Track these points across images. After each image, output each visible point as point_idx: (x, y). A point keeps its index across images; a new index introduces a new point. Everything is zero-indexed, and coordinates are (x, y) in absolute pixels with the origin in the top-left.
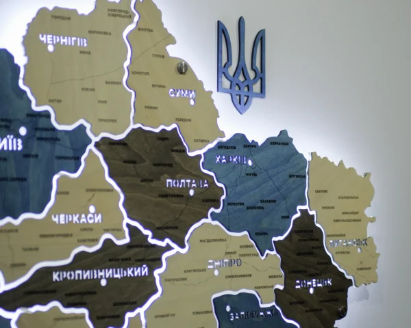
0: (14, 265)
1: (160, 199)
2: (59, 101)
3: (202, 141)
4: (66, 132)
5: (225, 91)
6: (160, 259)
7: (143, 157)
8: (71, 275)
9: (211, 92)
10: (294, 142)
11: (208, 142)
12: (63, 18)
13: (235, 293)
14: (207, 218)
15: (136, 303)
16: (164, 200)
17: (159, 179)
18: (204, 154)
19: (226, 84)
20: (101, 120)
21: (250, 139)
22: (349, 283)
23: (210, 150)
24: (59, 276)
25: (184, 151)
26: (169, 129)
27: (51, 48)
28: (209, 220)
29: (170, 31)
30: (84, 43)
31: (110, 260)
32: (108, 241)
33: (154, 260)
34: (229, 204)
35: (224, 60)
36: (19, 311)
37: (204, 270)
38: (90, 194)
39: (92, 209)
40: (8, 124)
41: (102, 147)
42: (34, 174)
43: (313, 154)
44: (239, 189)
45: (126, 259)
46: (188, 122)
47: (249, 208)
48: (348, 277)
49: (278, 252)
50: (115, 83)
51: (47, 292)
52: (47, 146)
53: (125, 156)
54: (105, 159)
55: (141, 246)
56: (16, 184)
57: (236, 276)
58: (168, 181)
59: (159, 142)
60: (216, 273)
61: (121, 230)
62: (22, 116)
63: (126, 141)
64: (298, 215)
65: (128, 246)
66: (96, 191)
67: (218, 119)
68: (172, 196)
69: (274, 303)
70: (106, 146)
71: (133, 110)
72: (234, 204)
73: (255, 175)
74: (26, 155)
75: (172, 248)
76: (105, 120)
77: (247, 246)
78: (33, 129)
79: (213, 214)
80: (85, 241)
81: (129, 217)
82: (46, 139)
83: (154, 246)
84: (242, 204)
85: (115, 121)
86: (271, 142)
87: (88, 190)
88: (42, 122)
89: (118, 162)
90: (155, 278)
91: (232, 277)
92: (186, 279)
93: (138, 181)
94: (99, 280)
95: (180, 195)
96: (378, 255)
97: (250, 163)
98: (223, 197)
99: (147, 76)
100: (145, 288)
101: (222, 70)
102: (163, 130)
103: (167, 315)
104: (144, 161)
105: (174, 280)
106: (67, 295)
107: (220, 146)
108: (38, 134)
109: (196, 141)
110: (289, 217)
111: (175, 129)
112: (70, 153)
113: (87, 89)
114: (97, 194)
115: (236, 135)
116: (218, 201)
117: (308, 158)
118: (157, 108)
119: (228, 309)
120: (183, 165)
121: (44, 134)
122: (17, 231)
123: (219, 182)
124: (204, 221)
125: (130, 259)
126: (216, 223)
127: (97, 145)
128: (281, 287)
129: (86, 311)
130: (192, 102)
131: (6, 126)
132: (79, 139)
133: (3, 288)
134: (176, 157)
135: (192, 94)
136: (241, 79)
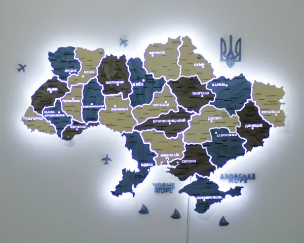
0: (141, 118)
1: (190, 98)
2: (155, 71)
3: (207, 79)
4: (157, 80)
5: (224, 61)
6: (190, 117)
8: (159, 121)
9: (211, 63)
11: (209, 80)
12: (157, 46)
13: (219, 128)
15: (181, 130)
16: (192, 99)
17: (190, 92)
18: (208, 83)
19: (224, 58)
21: (227, 78)
22: (271, 126)
23: (210, 82)
24: (155, 121)
25: (199, 83)
26: (194, 76)
27: (153, 56)
28: (209, 105)
29: (195, 45)
30: (163, 53)
31: (172, 117)
32: (171, 112)
33: (188, 117)
36: (143, 131)
37: (207, 121)
39: (166, 102)
42: (147, 92)
43: (255, 81)
44: (221, 94)
45: (177, 117)
46: (201, 74)
47: (225, 100)
48: (270, 124)
49: (238, 115)
50: (174, 64)
51: (151, 126)
52: (151, 84)
53: (177, 85)
54: (171, 87)
55: (183, 113)
56: (141, 95)
57: (220, 123)
58: (193, 93)
59: (190, 81)
60: (212, 121)
61: (176, 108)
62: (143, 76)
63: (178, 81)
64: (248, 102)
65: (178, 113)
66: (167, 97)
67: (213, 72)
68: (195, 97)
69: (236, 132)
70: (171, 83)
71: (181, 72)
72: (220, 99)
73: (228, 89)
74: (144, 87)
75: (194, 114)
76: (170, 75)
77: (225, 113)
78: (147, 80)
79: (211, 103)
80: (163, 111)
81: (179, 104)
83: (188, 113)
84: (223, 99)
85: (174, 75)
86: (236, 78)
87: (165, 97)
88: (149, 78)
89: (175, 88)
90: (188, 123)
91: (218, 123)
92: (199, 123)
93: (182, 93)
94: (168, 123)
95: (198, 97)
96: (286, 116)
97: (226, 85)
98: (216, 97)
99: (186, 61)
100: (185, 125)
102: (192, 77)
103: (192, 134)
104: (184, 87)
105: (195, 123)
106: (158, 127)
107: (214, 81)
108: (148, 81)
109: (205, 79)
110: (243, 103)
111: (196, 76)
112: (159, 86)
113: (165, 67)
115: (221, 77)
116: (213, 98)
117: (252, 83)
118: (189, 70)
119: (216, 133)
120: (199, 87)
121: (150, 81)
122: (142, 109)
123: (213, 92)
124: (207, 105)
125: (179, 117)
126: (212, 105)
127: (168, 83)
128: (239, 127)
129: (164, 132)
130: (203, 67)
131: (138, 79)
132: (162, 82)
133: (138, 124)
134: (196, 85)
135: (203, 64)
136: (231, 56)
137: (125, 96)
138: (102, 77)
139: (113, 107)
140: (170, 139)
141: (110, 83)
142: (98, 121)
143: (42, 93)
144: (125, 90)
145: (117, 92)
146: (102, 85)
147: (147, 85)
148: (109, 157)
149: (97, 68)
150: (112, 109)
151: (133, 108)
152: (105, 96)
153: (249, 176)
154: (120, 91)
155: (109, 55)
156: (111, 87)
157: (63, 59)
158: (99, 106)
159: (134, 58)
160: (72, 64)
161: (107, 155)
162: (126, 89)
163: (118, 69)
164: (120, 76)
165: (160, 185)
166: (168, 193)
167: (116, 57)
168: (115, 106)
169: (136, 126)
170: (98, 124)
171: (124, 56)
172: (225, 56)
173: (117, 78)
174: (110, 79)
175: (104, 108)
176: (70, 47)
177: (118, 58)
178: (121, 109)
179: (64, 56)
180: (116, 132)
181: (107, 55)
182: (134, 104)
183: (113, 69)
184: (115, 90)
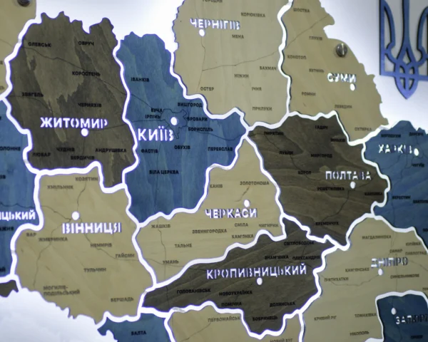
0: (166, 262)
1: (319, 193)
2: (211, 89)
3: (364, 129)
4: (219, 121)
5: (388, 74)
6: (319, 257)
7: (301, 147)
8: (225, 274)
9: (373, 76)
11: (370, 130)
12: (214, 1)
13: (401, 295)
14: (369, 212)
15: (294, 303)
16: (324, 193)
17: (317, 171)
18: (366, 143)
19: (389, 66)
20: (255, 108)
21: (416, 127)
23: (372, 139)
24: (213, 274)
25: (344, 140)
26: (328, 116)
28: (372, 215)
29: (328, 11)
30: (236, 26)
31: (266, 258)
32: (263, 237)
33: (312, 258)
34: (394, 197)
35: (387, 41)
36: (172, 311)
37: (367, 269)
38: (245, 187)
39: (247, 203)
40: (159, 114)
41: (257, 137)
42: (186, 163)
44: (404, 180)
45: (284, 257)
46: (348, 109)
47: (415, 202)
50: (269, 68)
51: (200, 291)
52: (199, 136)
53: (282, 146)
54: (259, 149)
55: (300, 243)
56: (168, 175)
57: (402, 276)
58: (327, 172)
59: (317, 130)
60: (380, 272)
61: (277, 225)
62: (173, 105)
63: (282, 130)
65: (285, 243)
66: (251, 183)
67: (381, 105)
68: (332, 189)
70: (261, 135)
71: (289, 97)
72: (400, 198)
73: (422, 165)
74: (178, 146)
75: (332, 246)
76: (259, 108)
77: (414, 244)
78: (184, 119)
79: (376, 208)
80: (239, 237)
81: (286, 212)
82: (198, 129)
83: (313, 242)
84: (408, 197)
85: (271, 109)
87: (243, 184)
88: (194, 112)
89: (273, 153)
90: (314, 278)
91: (398, 277)
92: (347, 279)
93: (295, 173)
94: (255, 279)
95: (341, 188)
97: (416, 152)
98: (387, 190)
99: (303, 60)
100: (306, 287)
101: (384, 52)
102: (322, 118)
103: (328, 318)
104: (302, 152)
105: (334, 279)
106: (220, 294)
107: (384, 134)
108: (190, 124)
109: (357, 129)
111: (335, 116)
112: (224, 144)
113: (241, 76)
114: (252, 187)
115: (401, 122)
116: (382, 194)
118: (314, 94)
119: (393, 311)
120: (343, 156)
121: (196, 124)
122: (169, 226)
123: (382, 173)
124: (366, 215)
125: (287, 257)
126: (379, 218)
127: (251, 135)
129: (239, 311)
130: (352, 87)
131: (156, 116)
132: (232, 128)
133: (156, 286)
134: (335, 147)
135: (353, 79)
136: (406, 60)
137: (112, 179)
138: (26, 99)
139: (70, 220)
140: (260, 337)
141: (58, 123)
142: (12, 276)
144: (112, 155)
145: (81, 161)
146: (26, 132)
147: (187, 139)
149: (7, 60)
150: (67, 229)
151: (140, 225)
152: (39, 173)
154: (93, 159)
155: (53, 15)
156: (62, 138)
158: (17, 216)
159: (140, 34)
162: (115, 151)
163: (87, 74)
164: (94, 98)
167: (79, 24)
168: (75, 216)
169: (148, 295)
170: (11, 286)
171: (106, 22)
172: (390, 60)
173: (80, 106)
174: (56, 107)
175: (36, 222)
177: (86, 29)
178: (98, 228)
180: (81, 318)
181: (44, 15)
182: (141, 210)
183: (70, 69)
184: (77, 153)
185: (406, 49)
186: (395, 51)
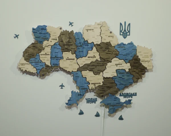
0: (81, 64)
1: (106, 54)
2: (89, 39)
3: (115, 44)
5: (121, 35)
7: (103, 47)
10: (134, 44)
12: (89, 26)
17: (106, 51)
19: (122, 34)
20: (96, 42)
21: (124, 43)
25: (111, 46)
33: (105, 64)
35: (121, 29)
40: (80, 43)
41: (96, 46)
43: (138, 45)
44: (122, 52)
47: (124, 55)
48: (146, 67)
50: (98, 36)
51: (86, 68)
52: (87, 46)
53: (100, 47)
55: (103, 61)
56: (82, 52)
59: (106, 45)
62: (83, 42)
67: (118, 40)
73: (125, 50)
74: (83, 48)
77: (123, 62)
85: (98, 42)
86: (129, 44)
87: (94, 53)
89: (98, 48)
91: (120, 67)
92: (111, 67)
93: (102, 51)
95: (110, 53)
99: (104, 34)
101: (121, 31)
103: (107, 72)
105: (109, 67)
107: (118, 45)
109: (113, 44)
110: (132, 57)
113: (93, 37)
115: (121, 43)
116: (117, 54)
118: (106, 39)
121: (87, 44)
122: (82, 59)
126: (117, 58)
128: (130, 68)
134: (109, 47)
136: (125, 32)
138: (61, 42)
143: (29, 50)
148: (63, 85)
153: (134, 94)
155: (65, 30)
156: (66, 47)
157: (40, 32)
159: (77, 32)
160: (45, 35)
161: (62, 84)
162: (74, 49)
163: (70, 38)
165: (89, 99)
166: (94, 103)
171: (73, 31)
172: (122, 32)
173: (69, 43)
174: (65, 43)
176: (44, 26)
177: (70, 32)
179: (41, 30)
181: (63, 30)
183: (67, 38)
184: (68, 49)
185: (125, 30)
186: (123, 31)
